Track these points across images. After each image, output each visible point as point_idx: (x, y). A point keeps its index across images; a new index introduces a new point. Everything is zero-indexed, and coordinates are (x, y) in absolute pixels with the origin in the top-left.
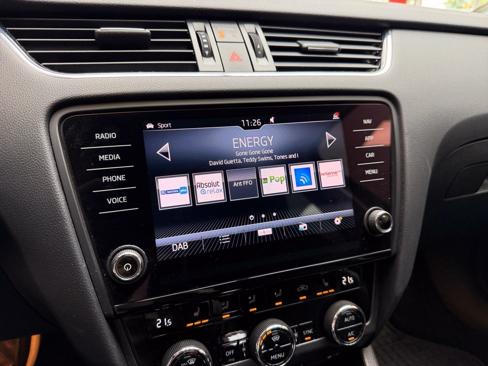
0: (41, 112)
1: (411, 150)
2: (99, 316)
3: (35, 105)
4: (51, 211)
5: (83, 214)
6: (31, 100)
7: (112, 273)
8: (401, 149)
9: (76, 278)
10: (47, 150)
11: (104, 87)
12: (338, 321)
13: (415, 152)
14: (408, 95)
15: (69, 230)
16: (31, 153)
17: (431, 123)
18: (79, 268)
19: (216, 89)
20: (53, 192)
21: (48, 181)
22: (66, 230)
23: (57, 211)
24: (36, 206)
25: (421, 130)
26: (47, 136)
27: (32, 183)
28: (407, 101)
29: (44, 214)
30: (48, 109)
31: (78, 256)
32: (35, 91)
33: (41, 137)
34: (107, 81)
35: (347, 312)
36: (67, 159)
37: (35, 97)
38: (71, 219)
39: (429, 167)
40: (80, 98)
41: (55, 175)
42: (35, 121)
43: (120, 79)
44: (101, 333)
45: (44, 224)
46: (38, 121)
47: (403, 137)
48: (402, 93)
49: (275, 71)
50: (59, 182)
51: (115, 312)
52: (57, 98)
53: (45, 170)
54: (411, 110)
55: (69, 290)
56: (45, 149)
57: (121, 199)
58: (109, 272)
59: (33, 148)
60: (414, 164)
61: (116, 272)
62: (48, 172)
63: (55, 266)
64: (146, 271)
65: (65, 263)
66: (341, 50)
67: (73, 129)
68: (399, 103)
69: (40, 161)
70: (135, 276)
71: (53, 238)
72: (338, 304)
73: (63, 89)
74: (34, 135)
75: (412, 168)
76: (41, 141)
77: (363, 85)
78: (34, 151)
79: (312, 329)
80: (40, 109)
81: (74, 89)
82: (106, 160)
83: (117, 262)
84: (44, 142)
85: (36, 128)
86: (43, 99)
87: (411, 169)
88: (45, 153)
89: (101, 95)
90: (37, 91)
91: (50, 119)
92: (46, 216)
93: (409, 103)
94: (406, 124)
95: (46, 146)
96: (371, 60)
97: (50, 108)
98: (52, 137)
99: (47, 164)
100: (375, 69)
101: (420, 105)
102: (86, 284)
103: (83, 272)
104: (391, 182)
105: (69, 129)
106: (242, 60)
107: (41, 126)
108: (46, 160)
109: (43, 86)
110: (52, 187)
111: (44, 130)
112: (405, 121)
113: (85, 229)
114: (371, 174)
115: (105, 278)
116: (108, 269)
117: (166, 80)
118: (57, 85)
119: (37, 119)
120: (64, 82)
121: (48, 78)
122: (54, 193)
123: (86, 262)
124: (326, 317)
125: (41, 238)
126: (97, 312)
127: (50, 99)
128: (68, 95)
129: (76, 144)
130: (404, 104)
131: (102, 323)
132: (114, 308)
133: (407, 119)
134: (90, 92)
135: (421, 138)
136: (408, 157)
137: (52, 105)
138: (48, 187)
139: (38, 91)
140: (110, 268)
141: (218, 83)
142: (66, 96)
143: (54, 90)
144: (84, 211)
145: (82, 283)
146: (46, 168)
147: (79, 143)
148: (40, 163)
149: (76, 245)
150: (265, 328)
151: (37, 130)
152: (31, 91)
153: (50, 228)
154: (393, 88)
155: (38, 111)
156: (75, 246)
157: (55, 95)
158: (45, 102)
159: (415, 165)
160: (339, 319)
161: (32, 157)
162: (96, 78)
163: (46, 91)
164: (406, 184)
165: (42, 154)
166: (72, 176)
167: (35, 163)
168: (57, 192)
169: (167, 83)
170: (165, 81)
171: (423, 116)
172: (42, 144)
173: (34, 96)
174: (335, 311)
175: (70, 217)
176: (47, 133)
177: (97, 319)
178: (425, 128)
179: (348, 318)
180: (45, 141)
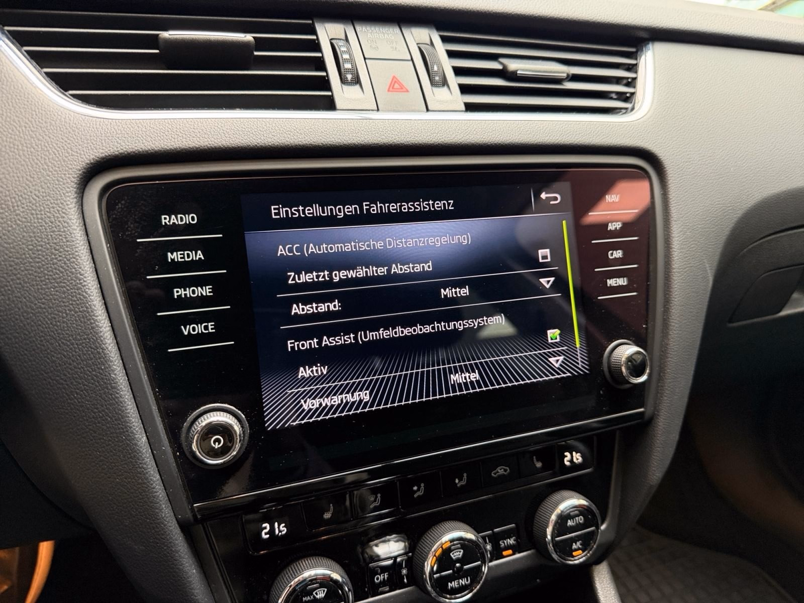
0: (69, 178)
1: (682, 246)
2: (168, 522)
3: (57, 166)
4: (87, 348)
5: (140, 352)
6: (51, 157)
7: (190, 450)
8: (666, 245)
9: (131, 459)
10: (80, 244)
11: (176, 136)
12: (557, 526)
13: (688, 251)
14: (679, 155)
15: (119, 380)
16: (51, 249)
17: (715, 202)
18: (136, 444)
19: (366, 141)
20: (91, 316)
21: (82, 297)
22: (113, 381)
23: (98, 348)
24: (62, 340)
25: (699, 213)
26: (79, 219)
27: (55, 300)
28: (678, 166)
29: (76, 352)
30: (80, 172)
31: (134, 424)
32: (58, 141)
33: (69, 221)
34: (181, 125)
35: (571, 510)
36: (113, 259)
37: (58, 151)
38: (121, 361)
39: (710, 275)
40: (136, 154)
41: (94, 287)
42: (58, 192)
43: (204, 122)
44: (171, 550)
45: (76, 370)
46: (64, 194)
47: (669, 225)
48: (669, 152)
49: (462, 111)
50: (101, 297)
51: (195, 516)
52: (96, 154)
53: (77, 278)
54: (684, 181)
55: (118, 480)
56: (75, 242)
57: (205, 326)
58: (185, 449)
59: (56, 239)
60: (686, 270)
61: (198, 450)
62: (81, 281)
63: (94, 441)
64: (247, 447)
65: (111, 435)
66: (571, 75)
67: (123, 207)
68: (665, 168)
69: (67, 262)
70: (229, 457)
71: (92, 393)
72: (556, 496)
73: (106, 138)
74: (58, 217)
75: (683, 276)
76: (69, 228)
77: (607, 137)
78: (58, 246)
79: (514, 538)
80: (66, 173)
81: (125, 137)
82: (180, 260)
83: (199, 434)
84: (76, 230)
85: (61, 205)
86: (72, 155)
87: (681, 277)
88: (77, 249)
89: (171, 149)
90: (61, 140)
91: (84, 189)
92: (79, 356)
93: (681, 169)
94: (676, 203)
95: (78, 236)
96: (617, 93)
97: (84, 170)
98: (87, 221)
99: (80, 268)
100: (626, 109)
101: (698, 171)
102: (147, 471)
103: (141, 450)
104: (647, 299)
105: (117, 207)
106: (407, 91)
107: (69, 203)
108: (78, 261)
109: (72, 132)
110: (89, 307)
111: (74, 209)
112: (673, 199)
113: (145, 378)
114: (616, 285)
115: (178, 460)
116: (183, 444)
117: (282, 125)
118: (95, 130)
119: (62, 189)
120: (107, 125)
121: (81, 119)
122: (93, 317)
123: (146, 434)
124: (537, 517)
125: (69, 394)
126: (165, 516)
127: (84, 155)
128: (116, 149)
129: (129, 233)
130: (673, 170)
131: (174, 533)
132: (192, 509)
133: (677, 196)
134: (153, 143)
135: (697, 227)
136: (677, 258)
137: (88, 166)
138: (82, 307)
139: (64, 141)
140: (186, 442)
141: (369, 130)
142: (112, 151)
143: (91, 139)
144: (142, 347)
145: (140, 468)
146: (79, 275)
147: (134, 232)
148: (68, 266)
149: (131, 405)
150: (440, 537)
151: (63, 209)
152: (51, 142)
153: (86, 376)
154: (656, 143)
155: (63, 176)
156: (129, 407)
157: (93, 147)
158: (76, 161)
159: (688, 272)
160: (559, 521)
161: (53, 256)
162: (163, 120)
163: (77, 141)
164: (672, 303)
165: (71, 250)
166: (122, 289)
167: (58, 266)
168: (97, 316)
169: (283, 130)
170: (279, 127)
171: (702, 191)
172: (71, 234)
173: (56, 149)
174: (553, 508)
175: (119, 358)
176: (79, 213)
177: (165, 528)
178: (705, 211)
179: (573, 520)
180: (76, 227)
